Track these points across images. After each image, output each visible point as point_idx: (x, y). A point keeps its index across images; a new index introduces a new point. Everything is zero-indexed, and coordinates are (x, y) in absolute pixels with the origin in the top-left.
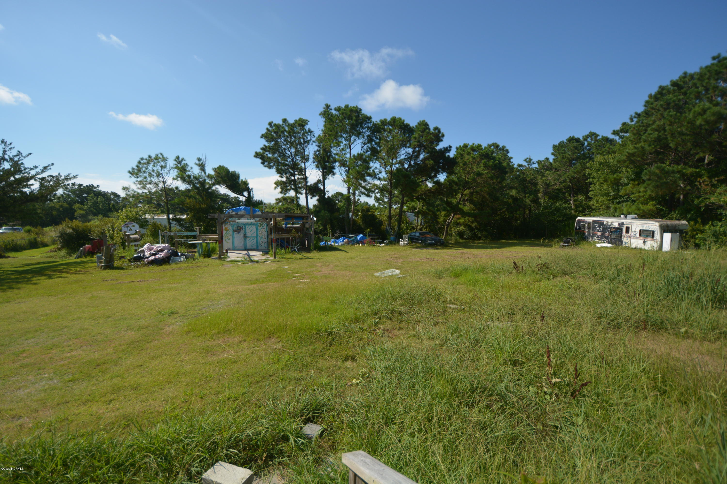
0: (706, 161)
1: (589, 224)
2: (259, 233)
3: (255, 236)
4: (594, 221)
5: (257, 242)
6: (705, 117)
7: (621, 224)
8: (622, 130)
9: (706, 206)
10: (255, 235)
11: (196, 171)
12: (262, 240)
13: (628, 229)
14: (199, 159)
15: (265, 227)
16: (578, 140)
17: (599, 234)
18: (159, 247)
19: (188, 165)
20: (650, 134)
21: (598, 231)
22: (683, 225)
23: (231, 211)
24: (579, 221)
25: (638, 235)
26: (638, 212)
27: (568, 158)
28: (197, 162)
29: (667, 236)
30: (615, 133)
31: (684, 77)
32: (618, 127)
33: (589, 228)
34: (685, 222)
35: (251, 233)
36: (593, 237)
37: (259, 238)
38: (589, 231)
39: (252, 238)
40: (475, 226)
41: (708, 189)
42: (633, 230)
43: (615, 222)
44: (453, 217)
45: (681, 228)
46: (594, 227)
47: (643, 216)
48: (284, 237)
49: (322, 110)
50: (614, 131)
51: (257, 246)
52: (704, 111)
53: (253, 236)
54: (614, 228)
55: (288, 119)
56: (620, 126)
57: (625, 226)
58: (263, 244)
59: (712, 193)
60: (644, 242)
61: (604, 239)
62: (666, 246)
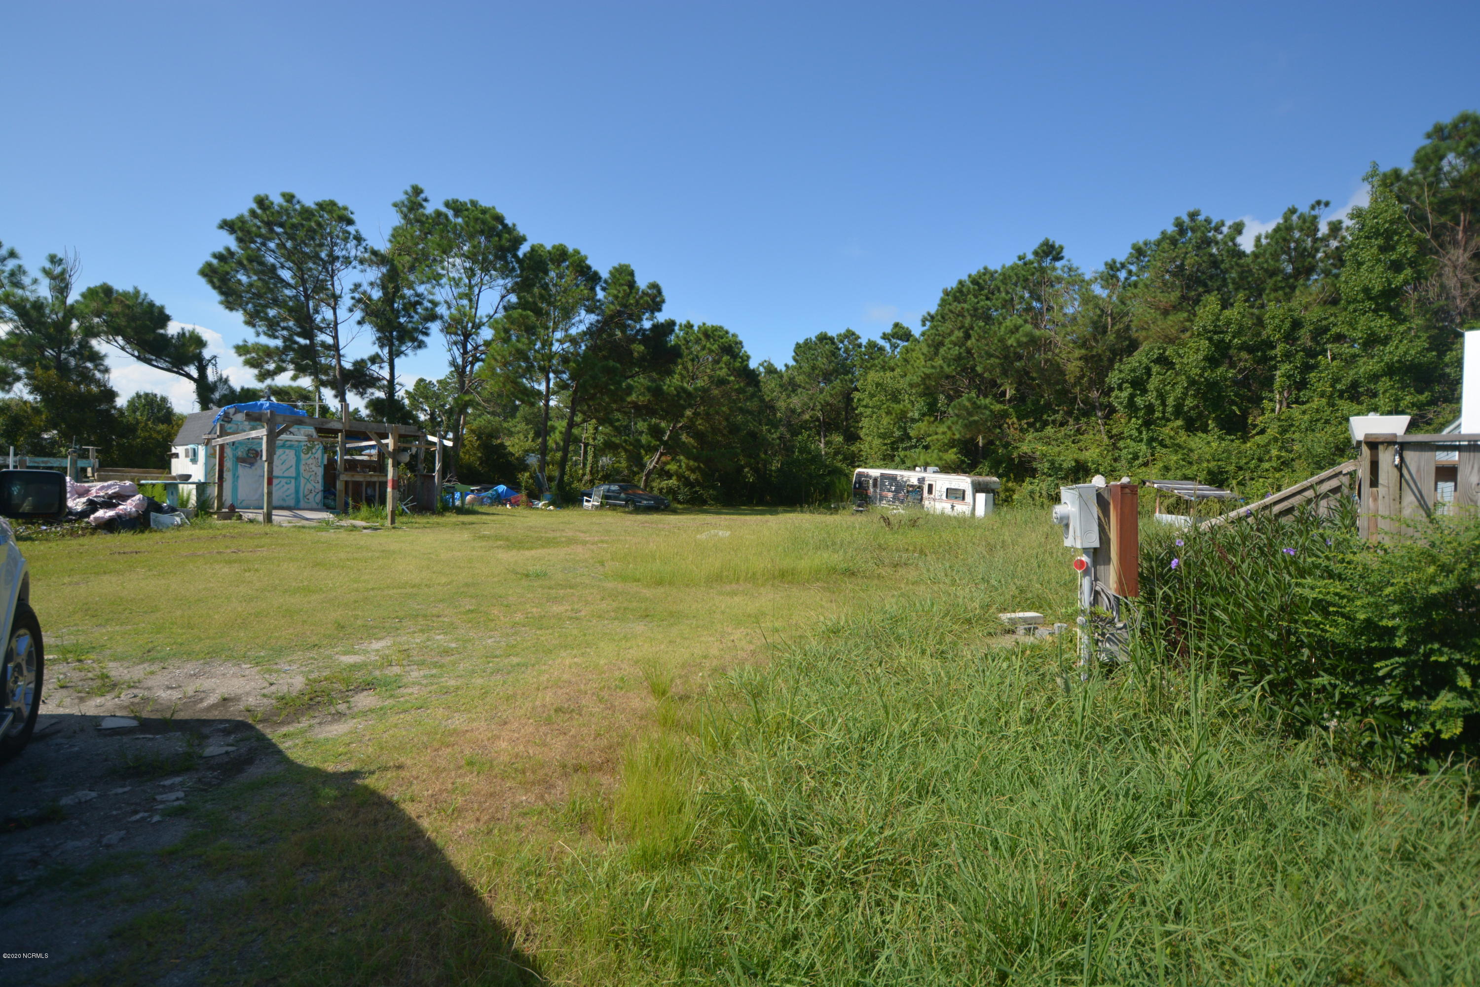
0: (1008, 397)
1: (875, 480)
2: (302, 468)
3: (294, 475)
4: (882, 475)
5: (297, 491)
6: (1017, 336)
7: (922, 480)
8: (895, 335)
9: (1020, 457)
10: (292, 473)
11: (44, 291)
12: (309, 486)
13: (930, 487)
14: (53, 259)
15: (319, 454)
16: (831, 339)
17: (890, 495)
18: (109, 487)
19: (24, 273)
20: (949, 349)
21: (889, 491)
22: (995, 482)
23: (232, 411)
24: (860, 475)
25: (944, 497)
26: (939, 463)
27: (821, 370)
28: (48, 265)
29: (981, 497)
30: (885, 337)
31: (984, 274)
32: (888, 330)
33: (875, 485)
34: (995, 479)
35: (284, 467)
36: (881, 500)
37: (303, 481)
38: (875, 492)
39: (284, 481)
40: (696, 479)
41: (1017, 434)
42: (938, 488)
43: (912, 477)
44: (659, 459)
45: (993, 487)
46: (883, 484)
47: (947, 469)
48: (375, 479)
49: (401, 197)
50: (884, 334)
51: (298, 501)
52: (1017, 328)
53: (286, 474)
54: (912, 486)
55: (299, 196)
56: (891, 327)
57: (927, 483)
58: (311, 497)
59: (1022, 440)
60: (953, 507)
61: (897, 503)
62: (980, 511)
